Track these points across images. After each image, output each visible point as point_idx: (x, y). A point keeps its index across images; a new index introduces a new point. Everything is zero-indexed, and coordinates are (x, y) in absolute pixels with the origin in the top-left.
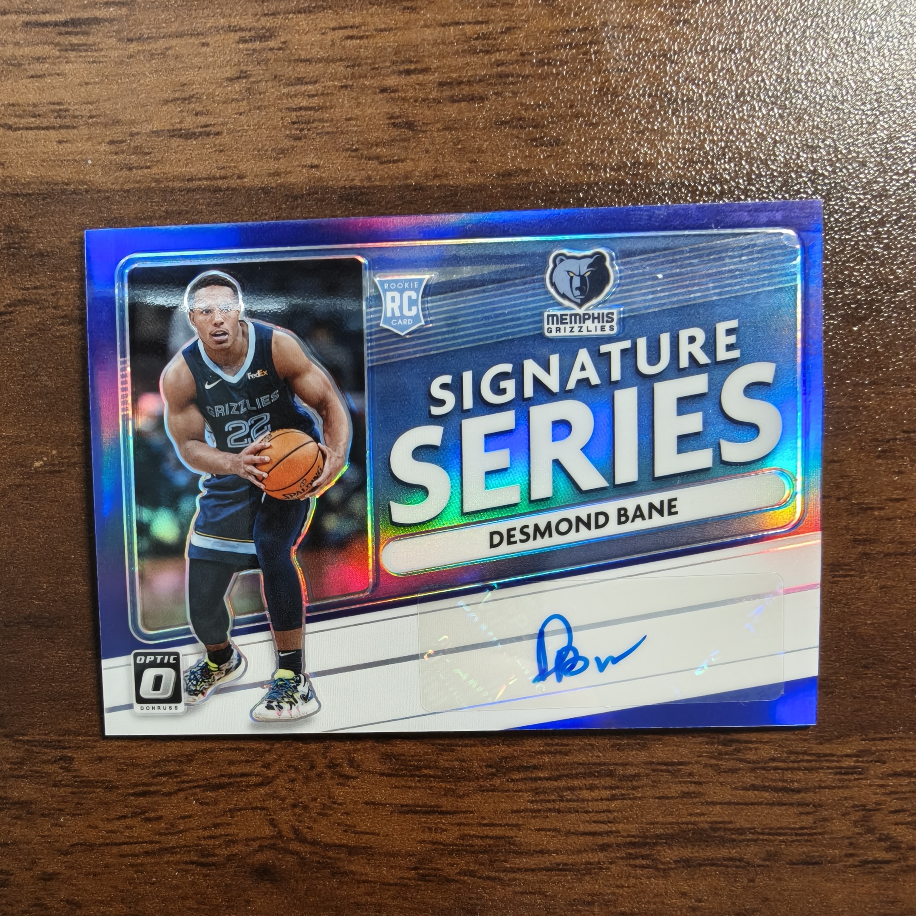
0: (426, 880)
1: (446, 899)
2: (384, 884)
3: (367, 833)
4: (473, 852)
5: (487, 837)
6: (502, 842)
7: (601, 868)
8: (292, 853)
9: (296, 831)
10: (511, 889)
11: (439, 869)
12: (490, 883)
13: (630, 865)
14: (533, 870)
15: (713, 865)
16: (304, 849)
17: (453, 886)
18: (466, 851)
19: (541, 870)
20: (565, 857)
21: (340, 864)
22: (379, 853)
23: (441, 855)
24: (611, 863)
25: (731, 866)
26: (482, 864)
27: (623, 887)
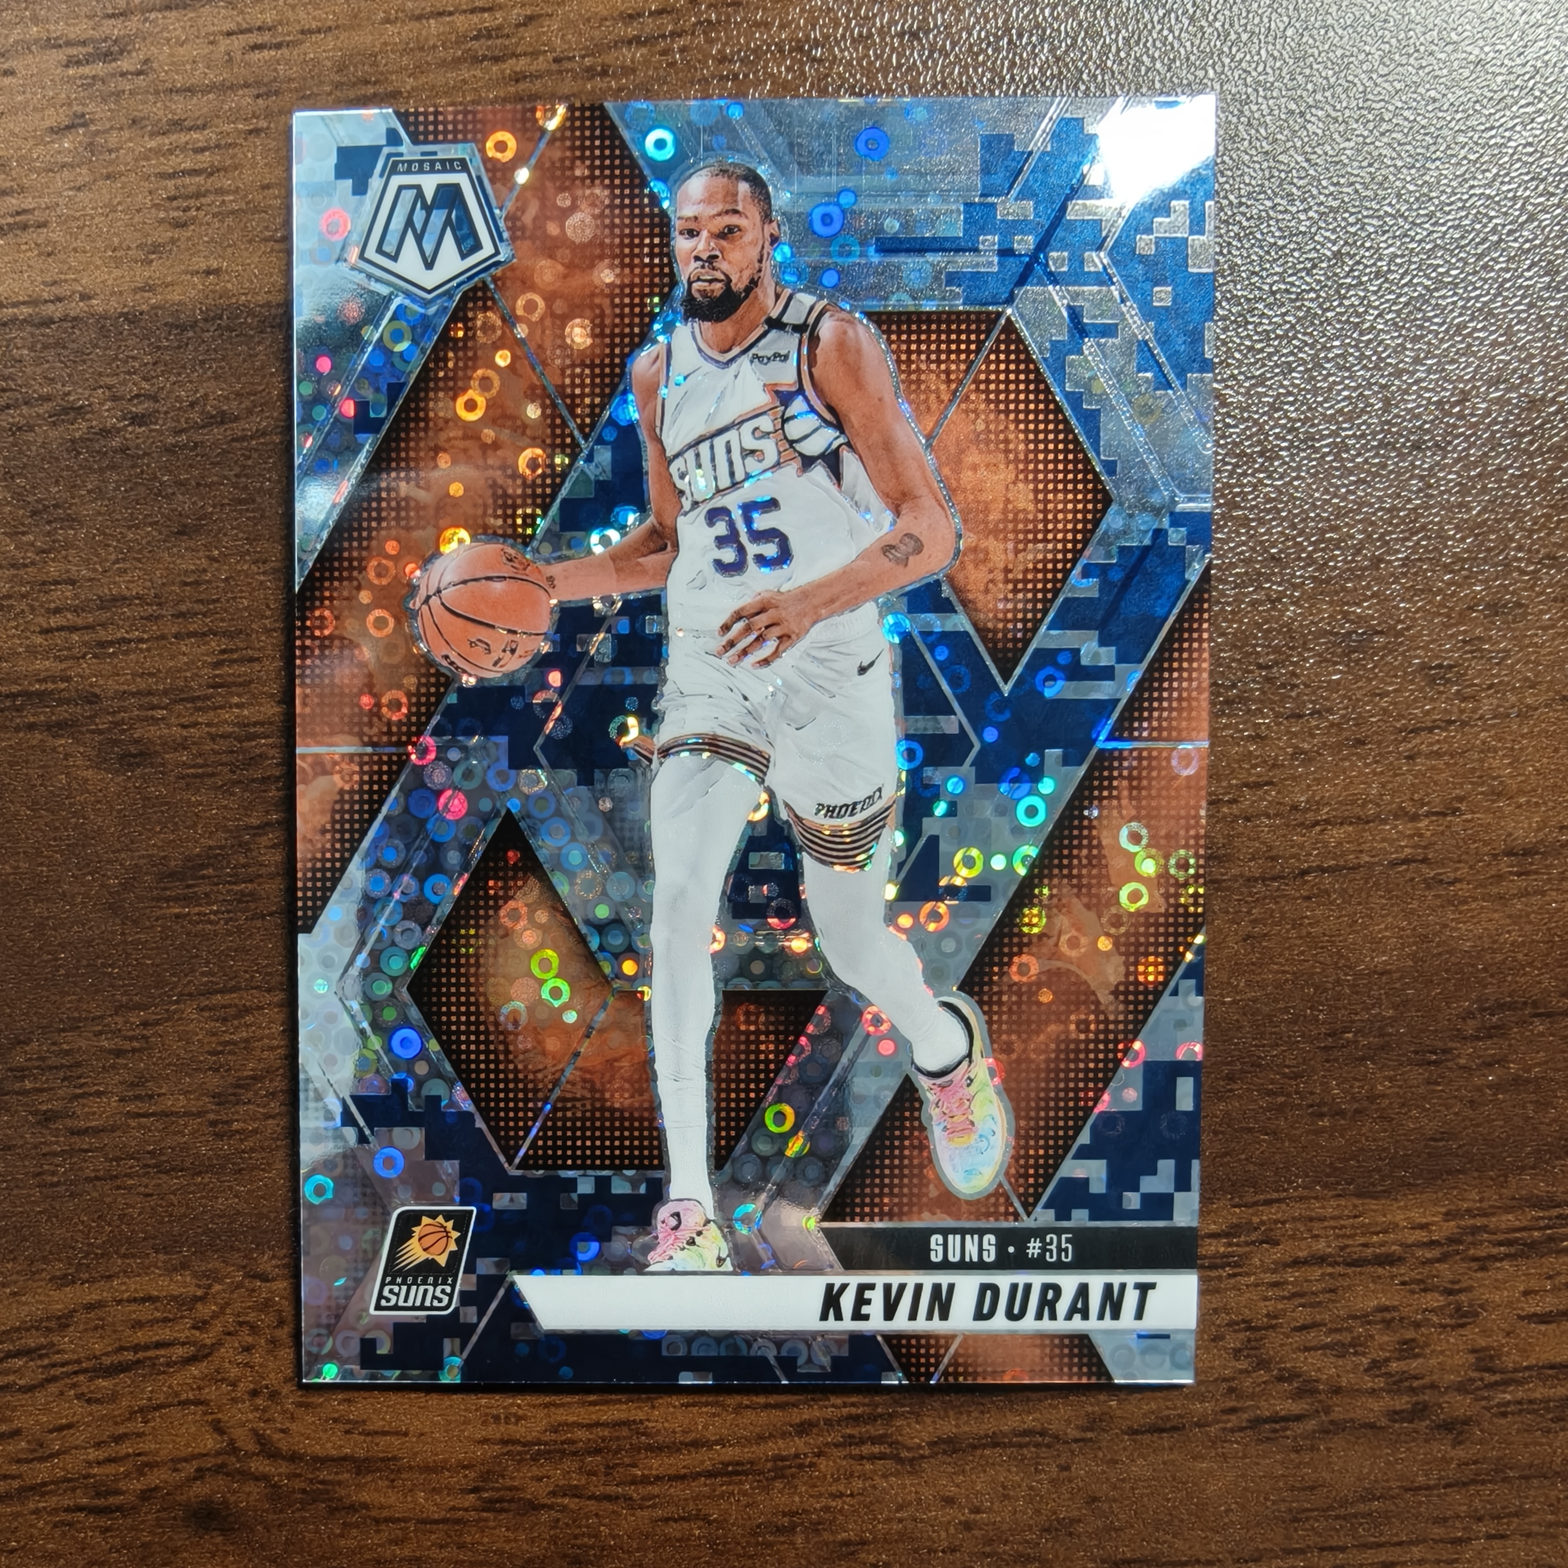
0: (495, 1510)
1: (533, 1540)
2: (424, 1522)
3: (385, 1433)
4: (575, 1454)
5: (597, 1424)
6: (625, 1432)
7: (801, 1466)
8: (257, 1479)
9: (259, 1438)
10: (645, 1513)
11: (517, 1489)
12: (610, 1506)
13: (852, 1457)
14: (683, 1478)
15: (996, 1445)
16: (277, 1470)
17: (544, 1516)
18: (563, 1452)
19: (696, 1476)
20: (737, 1450)
21: (343, 1493)
22: (411, 1468)
23: (520, 1462)
24: (818, 1455)
25: (1027, 1445)
26: (591, 1473)
27: (841, 1495)
